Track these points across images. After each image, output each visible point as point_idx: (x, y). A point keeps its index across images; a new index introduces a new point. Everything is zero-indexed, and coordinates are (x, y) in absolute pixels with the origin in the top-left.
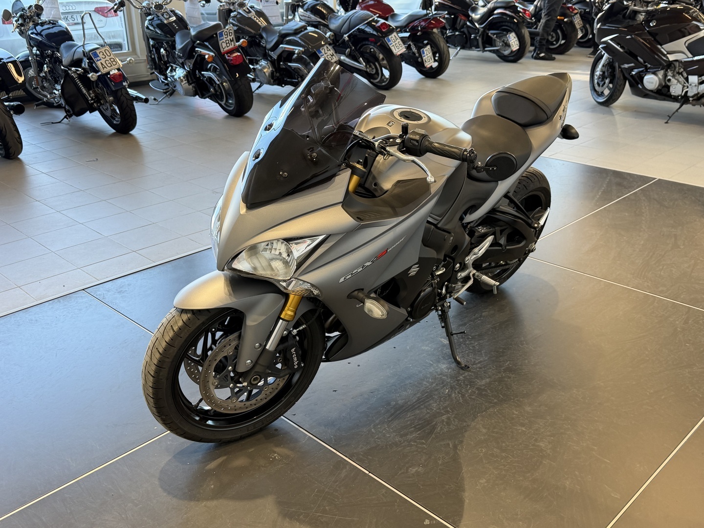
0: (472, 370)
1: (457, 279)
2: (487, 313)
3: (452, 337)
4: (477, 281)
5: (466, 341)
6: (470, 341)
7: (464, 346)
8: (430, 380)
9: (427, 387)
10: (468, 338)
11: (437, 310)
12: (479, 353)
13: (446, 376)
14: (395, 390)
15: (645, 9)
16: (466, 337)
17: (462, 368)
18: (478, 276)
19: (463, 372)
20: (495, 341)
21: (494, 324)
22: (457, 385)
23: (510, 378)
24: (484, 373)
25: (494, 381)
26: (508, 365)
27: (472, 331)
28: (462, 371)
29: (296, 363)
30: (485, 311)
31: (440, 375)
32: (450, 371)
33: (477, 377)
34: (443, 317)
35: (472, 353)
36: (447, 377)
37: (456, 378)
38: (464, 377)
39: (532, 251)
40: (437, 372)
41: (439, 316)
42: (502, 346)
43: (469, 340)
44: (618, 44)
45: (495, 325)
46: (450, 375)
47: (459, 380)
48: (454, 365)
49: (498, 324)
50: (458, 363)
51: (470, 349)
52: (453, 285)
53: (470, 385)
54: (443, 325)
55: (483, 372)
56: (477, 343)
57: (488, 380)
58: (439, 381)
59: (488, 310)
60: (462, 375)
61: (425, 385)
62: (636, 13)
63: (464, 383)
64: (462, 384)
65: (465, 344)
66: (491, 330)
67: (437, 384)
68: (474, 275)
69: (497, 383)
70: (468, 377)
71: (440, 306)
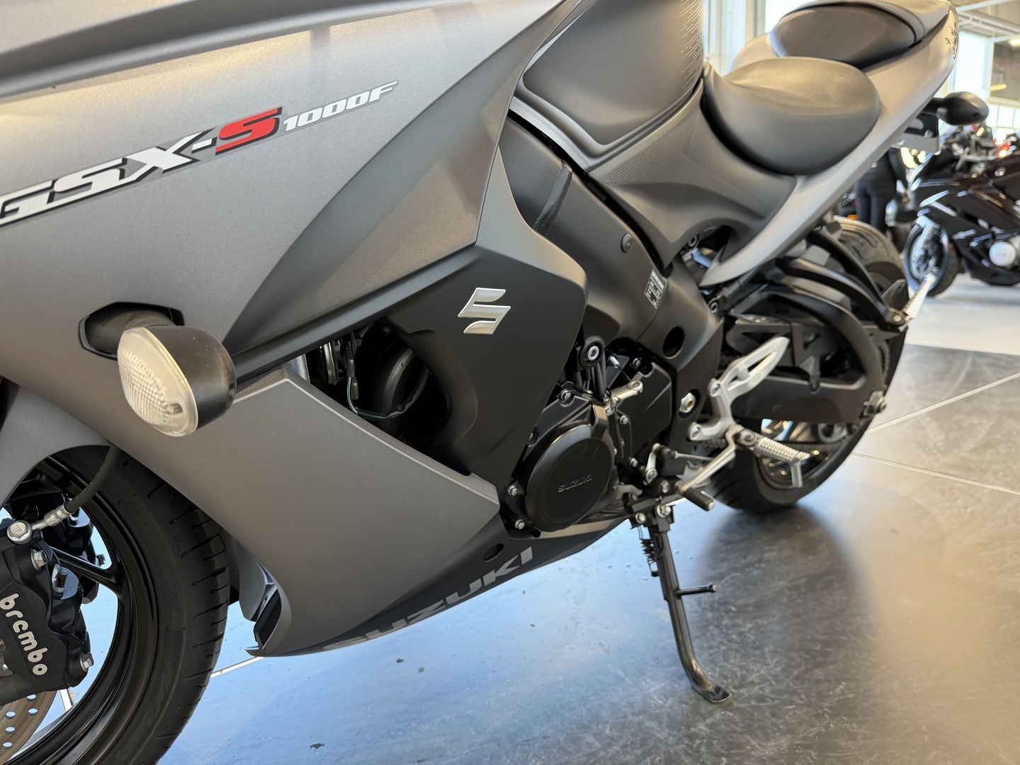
0: (736, 704)
1: (689, 440)
2: (775, 553)
3: (678, 601)
4: (746, 455)
5: (721, 618)
6: (732, 618)
7: (716, 631)
8: (607, 731)
9: (593, 754)
10: (728, 612)
11: (635, 523)
12: (757, 652)
13: (657, 718)
14: (492, 757)
15: (983, 158)
16: (722, 608)
17: (706, 696)
18: (747, 439)
19: (710, 707)
20: (798, 620)
21: (794, 580)
22: (687, 754)
23: (853, 736)
24: (773, 715)
25: (806, 747)
26: (843, 693)
27: (738, 593)
28: (705, 707)
29: (39, 654)
30: (770, 551)
31: (640, 713)
32: (670, 702)
33: (749, 730)
34: (656, 548)
35: (737, 651)
36: (660, 723)
37: (688, 727)
38: (711, 726)
39: (879, 411)
40: (631, 705)
41: (645, 542)
42: (820, 637)
43: (731, 615)
44: (947, 205)
45: (798, 582)
46: (669, 716)
47: (695, 736)
48: (686, 683)
49: (804, 580)
50: (696, 679)
51: (731, 641)
52: (678, 455)
53: (728, 756)
54: (655, 567)
55: (767, 714)
56: (749, 625)
57: (784, 741)
58: (634, 735)
59: (776, 547)
60: (705, 718)
61: (589, 745)
62: (969, 165)
63: (709, 746)
64: (703, 749)
65: (718, 626)
66: (788, 593)
67: (625, 746)
68: (736, 437)
69: (813, 754)
70: (723, 727)
71: (645, 512)
